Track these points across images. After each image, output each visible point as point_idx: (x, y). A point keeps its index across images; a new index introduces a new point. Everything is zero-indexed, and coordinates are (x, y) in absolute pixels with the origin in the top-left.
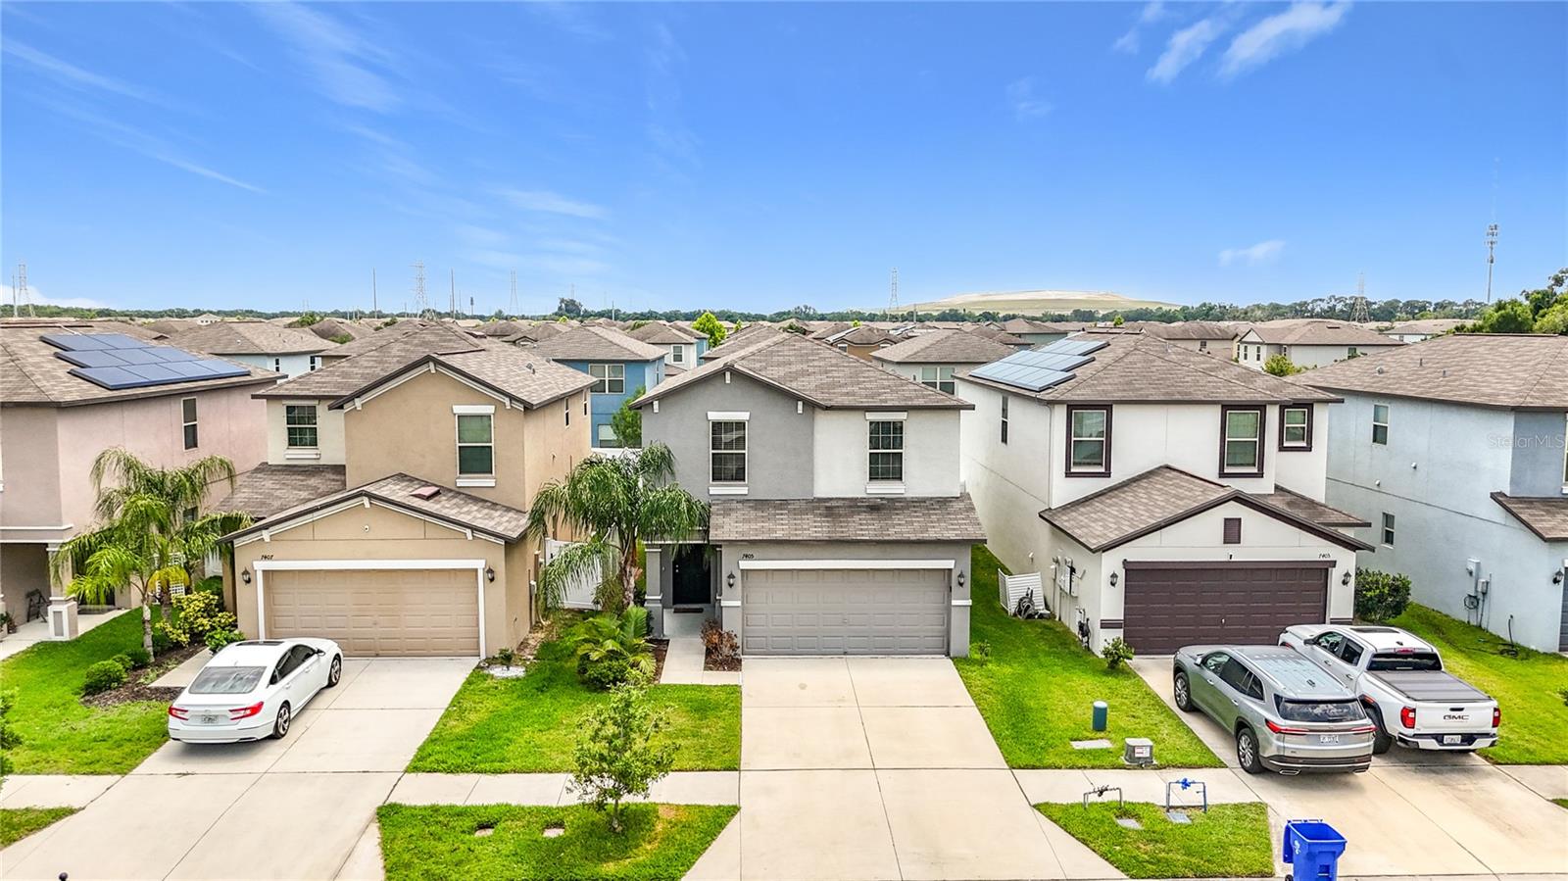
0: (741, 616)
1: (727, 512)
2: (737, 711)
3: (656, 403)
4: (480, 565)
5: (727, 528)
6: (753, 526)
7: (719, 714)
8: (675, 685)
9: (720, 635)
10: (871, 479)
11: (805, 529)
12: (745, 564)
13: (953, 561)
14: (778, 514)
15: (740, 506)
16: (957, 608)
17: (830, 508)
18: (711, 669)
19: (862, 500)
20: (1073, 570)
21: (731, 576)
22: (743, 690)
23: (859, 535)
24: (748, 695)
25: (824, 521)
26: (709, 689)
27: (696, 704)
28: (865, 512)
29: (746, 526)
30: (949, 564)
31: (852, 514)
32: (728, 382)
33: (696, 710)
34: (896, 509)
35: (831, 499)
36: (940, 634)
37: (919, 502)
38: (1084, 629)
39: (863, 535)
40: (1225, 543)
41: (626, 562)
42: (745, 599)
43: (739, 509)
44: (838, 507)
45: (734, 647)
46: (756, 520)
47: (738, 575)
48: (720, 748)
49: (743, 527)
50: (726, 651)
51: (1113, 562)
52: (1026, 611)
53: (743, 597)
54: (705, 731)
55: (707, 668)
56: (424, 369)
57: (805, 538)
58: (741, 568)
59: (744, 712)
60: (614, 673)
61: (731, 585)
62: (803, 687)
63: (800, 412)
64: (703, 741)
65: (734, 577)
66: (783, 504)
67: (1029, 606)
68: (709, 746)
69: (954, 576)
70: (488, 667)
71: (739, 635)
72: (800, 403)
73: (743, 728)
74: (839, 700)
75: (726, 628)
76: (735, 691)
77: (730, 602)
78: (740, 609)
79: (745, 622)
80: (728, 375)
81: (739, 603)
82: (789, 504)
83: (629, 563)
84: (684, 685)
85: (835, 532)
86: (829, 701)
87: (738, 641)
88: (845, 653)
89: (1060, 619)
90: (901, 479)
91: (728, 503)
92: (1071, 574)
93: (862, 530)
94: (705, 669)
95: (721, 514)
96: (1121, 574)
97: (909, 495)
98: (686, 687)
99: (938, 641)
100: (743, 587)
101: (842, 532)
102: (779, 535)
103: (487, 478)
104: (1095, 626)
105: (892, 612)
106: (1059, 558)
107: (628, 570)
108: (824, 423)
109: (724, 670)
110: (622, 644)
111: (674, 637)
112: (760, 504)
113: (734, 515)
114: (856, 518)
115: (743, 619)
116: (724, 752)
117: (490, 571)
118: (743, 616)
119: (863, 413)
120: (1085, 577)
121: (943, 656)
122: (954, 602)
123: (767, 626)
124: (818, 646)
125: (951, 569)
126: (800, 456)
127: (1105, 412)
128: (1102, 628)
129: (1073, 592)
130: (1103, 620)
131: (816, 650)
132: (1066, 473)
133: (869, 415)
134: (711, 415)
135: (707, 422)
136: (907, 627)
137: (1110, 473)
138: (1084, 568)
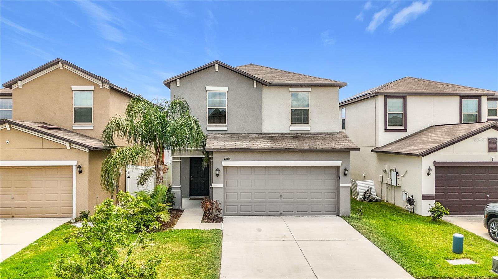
0: (223, 194)
1: (215, 138)
2: (219, 243)
3: (178, 81)
4: (74, 163)
5: (215, 144)
6: (231, 143)
7: (208, 245)
8: (182, 230)
9: (212, 203)
10: (292, 123)
11: (259, 145)
12: (225, 163)
13: (341, 162)
14: (244, 139)
15: (223, 136)
16: (344, 189)
17: (271, 137)
18: (205, 222)
19: (288, 134)
20: (397, 173)
21: (218, 170)
22: (224, 232)
23: (289, 147)
24: (227, 235)
25: (269, 142)
26: (203, 232)
27: (193, 239)
28: (290, 138)
29: (226, 143)
30: (339, 163)
31: (284, 139)
32: (217, 70)
33: (193, 243)
34: (306, 137)
35: (271, 134)
36: (334, 204)
37: (319, 135)
38: (410, 201)
39: (291, 147)
40: (489, 151)
41: (158, 162)
42: (225, 183)
43: (223, 137)
44: (275, 136)
45: (219, 209)
46: (232, 141)
47: (222, 169)
48: (205, 266)
49: (223, 144)
50: (215, 212)
51: (428, 162)
52: (368, 198)
53: (224, 181)
54: (197, 255)
55: (203, 221)
56: (56, 67)
57: (259, 148)
58: (223, 165)
59: (224, 244)
60: (144, 222)
61: (217, 175)
62: (260, 230)
63: (255, 87)
64: (194, 261)
65: (219, 170)
66: (246, 135)
67: (370, 196)
68: (199, 265)
69: (341, 170)
70: (75, 222)
71: (222, 204)
72: (255, 82)
73: (222, 254)
74: (283, 237)
75: (215, 199)
76: (219, 232)
77: (217, 185)
78: (223, 189)
79: (225, 197)
80: (217, 66)
81: (222, 185)
82: (250, 135)
83: (160, 162)
84: (188, 230)
85: (274, 146)
86: (276, 238)
87: (221, 206)
88: (281, 214)
89: (387, 201)
90: (308, 123)
91: (217, 135)
92: (396, 175)
93: (290, 145)
94: (202, 222)
95: (212, 139)
96: (433, 168)
97: (313, 131)
98: (189, 231)
99: (331, 208)
100: (224, 177)
101: (279, 146)
102: (245, 147)
103: (89, 125)
104: (418, 199)
105: (306, 191)
106: (386, 169)
107: (159, 166)
108: (267, 93)
109: (213, 222)
110: (152, 206)
111: (186, 208)
112: (234, 135)
113: (219, 139)
114: (286, 140)
115: (224, 196)
116: (209, 269)
117: (80, 167)
118: (224, 194)
119: (288, 89)
120: (407, 175)
121: (336, 216)
122: (342, 185)
123: (237, 199)
124: (266, 210)
125: (340, 166)
126: (255, 110)
127: (403, 99)
128: (423, 199)
129: (398, 184)
130: (423, 195)
131: (265, 213)
132: (385, 130)
133: (292, 89)
134: (208, 88)
135: (206, 92)
136: (315, 200)
137: (406, 129)
138: (406, 170)
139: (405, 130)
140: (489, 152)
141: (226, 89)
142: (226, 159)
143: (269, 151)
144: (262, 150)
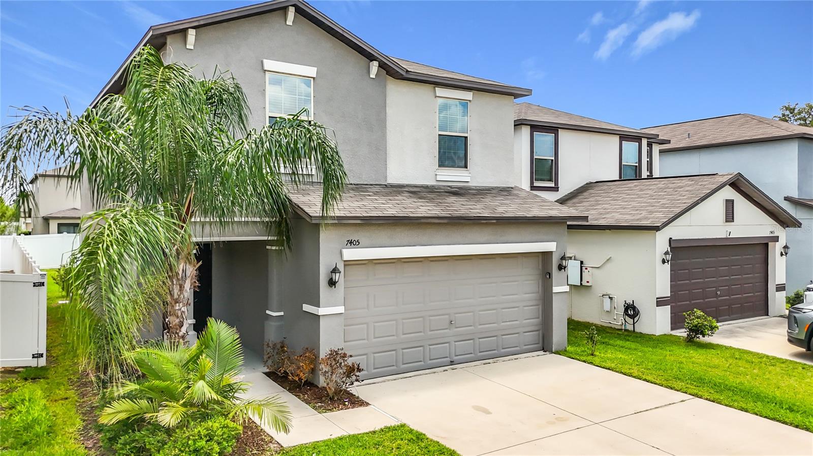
0: (343, 331)
3: (192, 33)
10: (440, 165)
12: (350, 254)
13: (556, 243)
17: (413, 193)
18: (325, 409)
20: (582, 263)
21: (336, 270)
30: (551, 246)
32: (290, 22)
34: (475, 195)
36: (536, 328)
37: (486, 190)
38: (631, 310)
44: (418, 192)
47: (342, 269)
49: (338, 205)
51: (661, 241)
53: (344, 300)
58: (344, 259)
61: (332, 284)
62: (484, 410)
63: (373, 76)
65: (339, 272)
69: (555, 260)
72: (376, 63)
75: (325, 345)
77: (331, 309)
78: (343, 318)
80: (292, 11)
81: (340, 310)
88: (452, 363)
90: (466, 167)
92: (581, 267)
97: (473, 184)
99: (531, 337)
100: (344, 286)
104: (646, 305)
108: (395, 92)
119: (432, 89)
120: (608, 265)
121: (542, 353)
122: (556, 289)
123: (368, 340)
124: (424, 359)
125: (552, 252)
126: (372, 131)
127: (554, 135)
128: (657, 306)
129: (588, 282)
130: (657, 298)
131: (422, 363)
132: (531, 187)
133: (440, 91)
134: (269, 64)
135: (263, 74)
136: (508, 323)
137: (558, 188)
138: (610, 256)
139: (556, 189)
140: (726, 222)
141: (312, 71)
142: (351, 243)
143: (445, 221)
144: (430, 221)
